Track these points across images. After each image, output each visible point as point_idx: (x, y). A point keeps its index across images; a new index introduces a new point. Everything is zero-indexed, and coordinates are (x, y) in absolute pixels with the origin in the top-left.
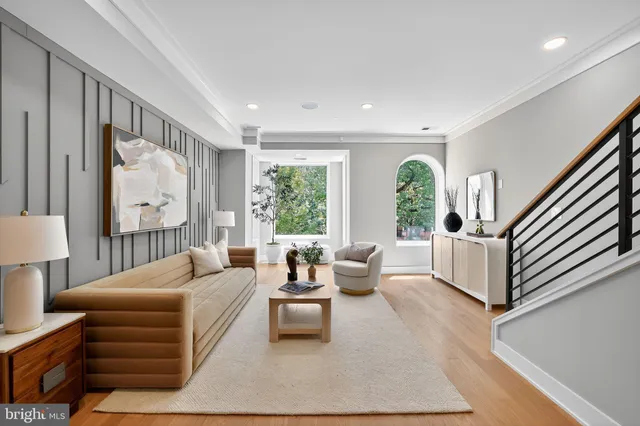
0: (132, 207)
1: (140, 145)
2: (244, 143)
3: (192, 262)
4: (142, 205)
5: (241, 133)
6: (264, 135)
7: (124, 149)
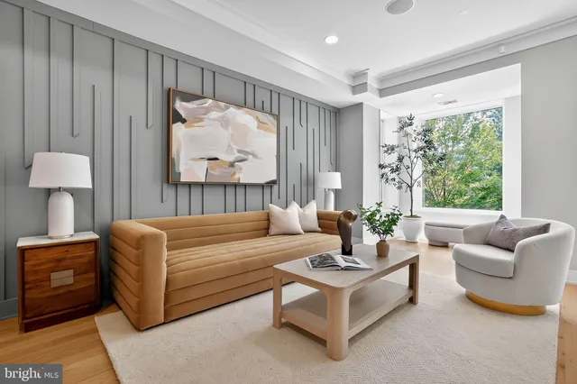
0: (195, 159)
1: (206, 105)
2: (354, 93)
3: (269, 220)
4: (209, 159)
5: (347, 81)
6: (382, 79)
7: (186, 109)
